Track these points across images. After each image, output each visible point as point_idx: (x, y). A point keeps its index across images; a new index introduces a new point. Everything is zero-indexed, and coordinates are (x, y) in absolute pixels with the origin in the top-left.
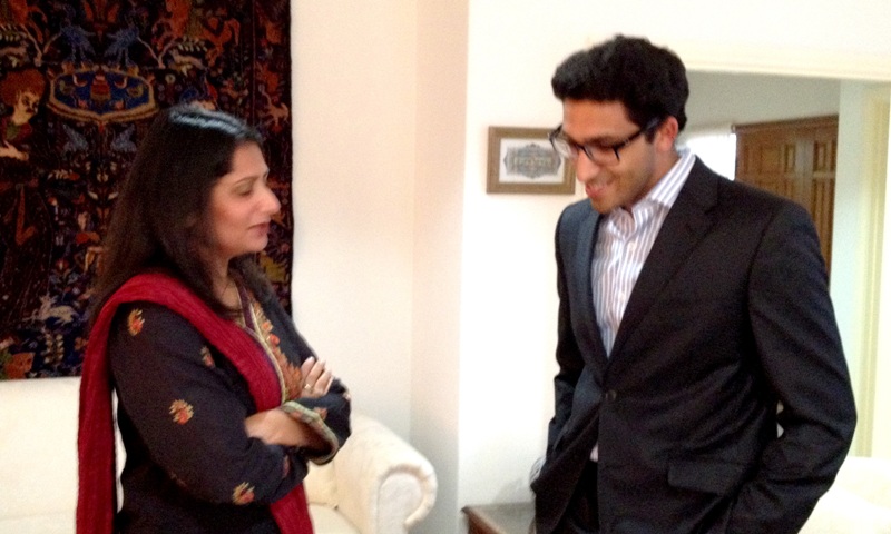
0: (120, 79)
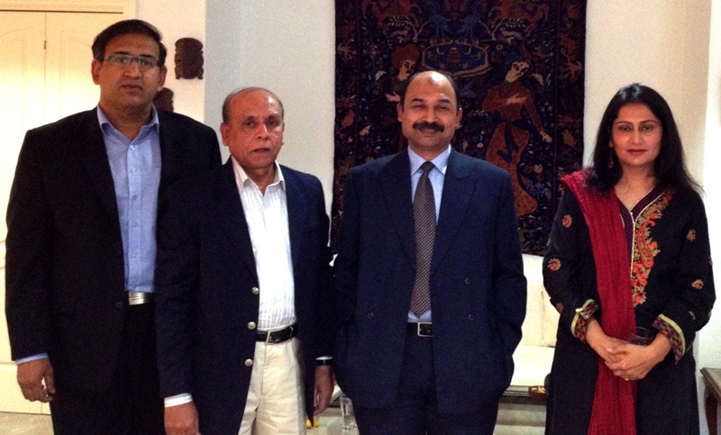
0: (466, 48)
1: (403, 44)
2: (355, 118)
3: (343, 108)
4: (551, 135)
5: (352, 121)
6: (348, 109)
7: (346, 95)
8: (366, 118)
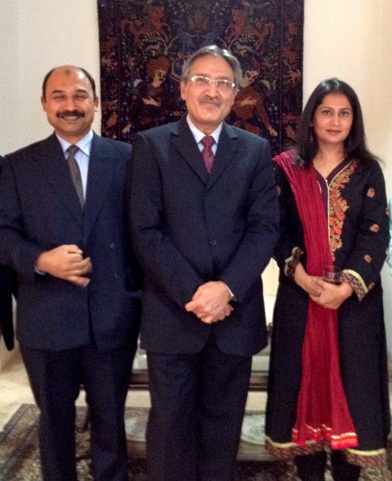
2: (118, 119)
3: (108, 110)
4: (277, 131)
5: (115, 121)
6: (112, 111)
7: (110, 99)
8: (127, 119)
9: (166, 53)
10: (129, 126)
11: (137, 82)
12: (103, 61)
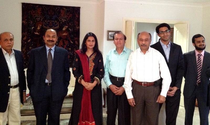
0: (54, 23)
1: (39, 21)
2: (27, 38)
3: (24, 35)
4: (73, 42)
5: (26, 38)
6: (25, 36)
7: (24, 32)
8: (29, 38)
9: (42, 20)
10: (30, 40)
11: (33, 28)
12: (23, 22)
